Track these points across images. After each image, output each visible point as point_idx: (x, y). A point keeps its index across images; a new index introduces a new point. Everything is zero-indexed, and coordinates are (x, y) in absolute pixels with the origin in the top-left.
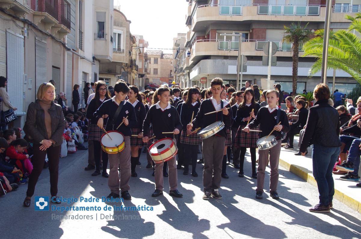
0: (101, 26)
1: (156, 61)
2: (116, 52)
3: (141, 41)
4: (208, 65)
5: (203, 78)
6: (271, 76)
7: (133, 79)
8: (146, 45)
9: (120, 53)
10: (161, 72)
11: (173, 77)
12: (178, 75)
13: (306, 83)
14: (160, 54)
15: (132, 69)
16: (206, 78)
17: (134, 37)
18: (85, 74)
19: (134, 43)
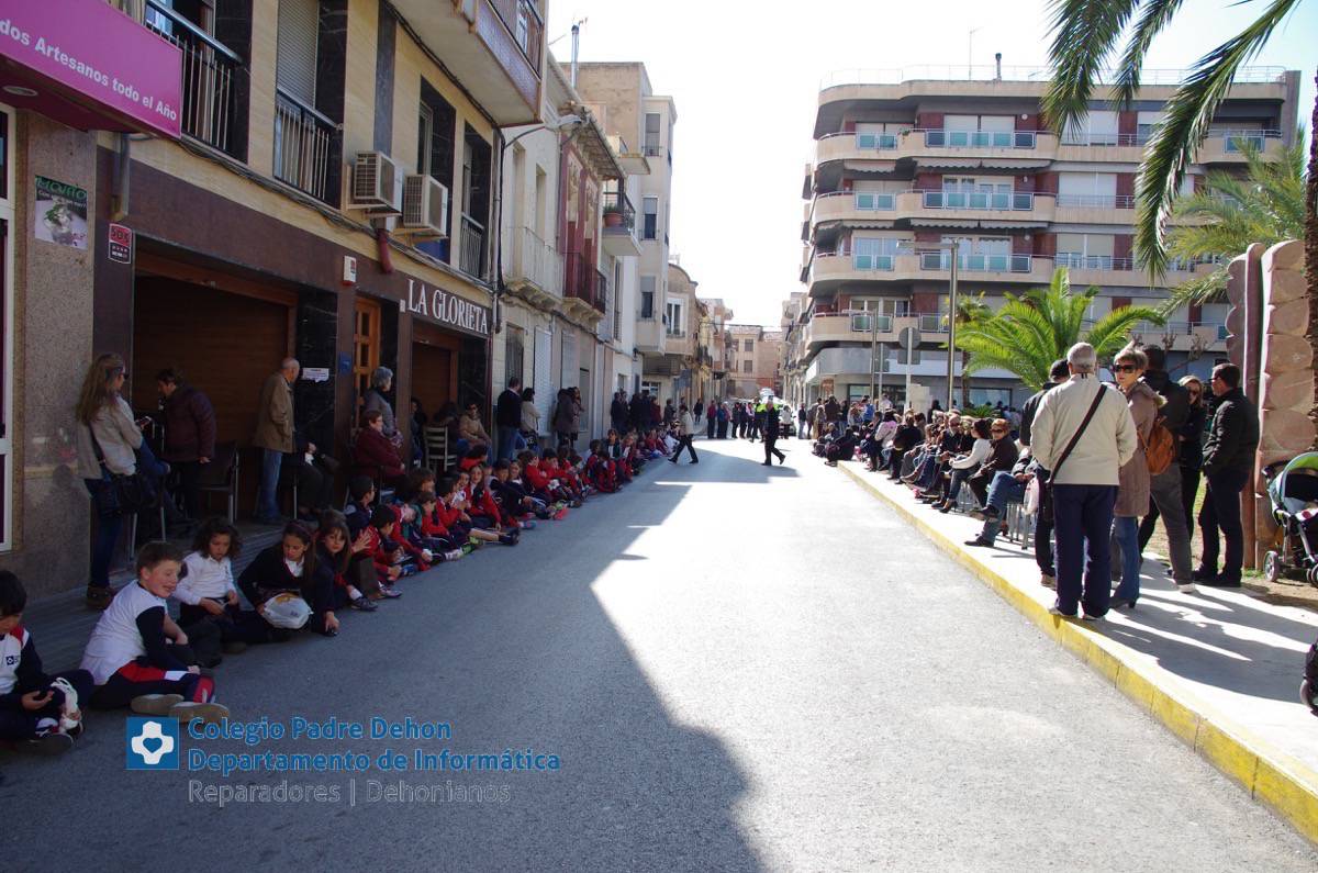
0: (648, 298)
1: (749, 345)
2: (672, 337)
3: (720, 309)
4: (835, 358)
5: (825, 381)
6: (912, 376)
7: (702, 383)
8: (729, 316)
9: (679, 337)
10: (759, 368)
11: (782, 377)
12: (790, 374)
13: (1011, 390)
14: (756, 332)
15: (700, 364)
16: (832, 381)
17: (704, 305)
18: (622, 377)
19: (704, 315)
